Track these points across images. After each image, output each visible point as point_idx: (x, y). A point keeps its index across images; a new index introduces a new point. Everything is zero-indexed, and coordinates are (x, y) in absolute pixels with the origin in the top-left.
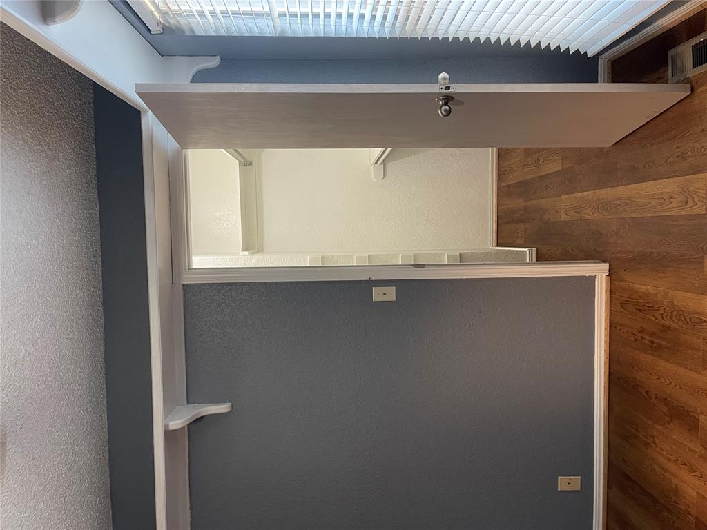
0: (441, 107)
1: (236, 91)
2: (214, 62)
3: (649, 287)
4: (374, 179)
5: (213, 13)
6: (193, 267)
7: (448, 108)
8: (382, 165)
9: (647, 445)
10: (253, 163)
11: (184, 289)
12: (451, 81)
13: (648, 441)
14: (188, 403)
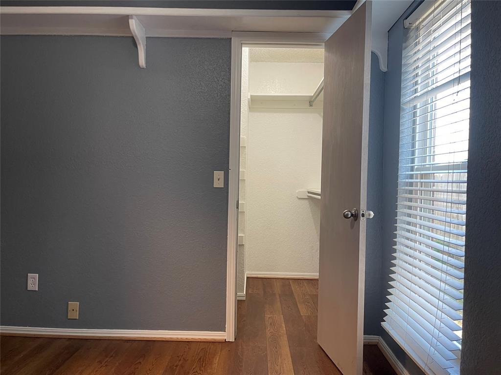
0: (350, 211)
1: (365, 69)
2: (384, 68)
3: (217, 365)
4: (297, 191)
5: (417, 75)
6: (243, 48)
7: (349, 216)
8: (307, 197)
9: (100, 362)
10: (311, 108)
11: (228, 39)
12: (368, 219)
13: (103, 364)
14: (146, 37)
